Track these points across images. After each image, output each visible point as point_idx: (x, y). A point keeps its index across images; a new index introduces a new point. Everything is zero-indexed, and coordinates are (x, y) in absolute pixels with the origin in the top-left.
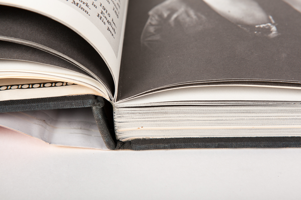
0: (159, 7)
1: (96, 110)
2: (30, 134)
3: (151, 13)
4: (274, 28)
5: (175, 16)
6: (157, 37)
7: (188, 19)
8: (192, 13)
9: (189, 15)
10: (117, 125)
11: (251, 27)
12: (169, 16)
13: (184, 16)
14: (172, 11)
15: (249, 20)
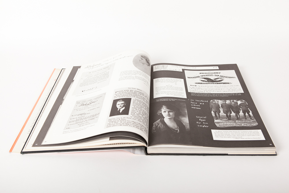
0: (155, 122)
1: (144, 148)
2: (131, 152)
3: (154, 124)
4: (179, 130)
5: (159, 126)
6: (155, 131)
7: (161, 127)
8: (162, 125)
9: (162, 126)
10: (147, 151)
11: (174, 130)
12: (158, 126)
13: (161, 126)
14: (158, 124)
15: (174, 128)
